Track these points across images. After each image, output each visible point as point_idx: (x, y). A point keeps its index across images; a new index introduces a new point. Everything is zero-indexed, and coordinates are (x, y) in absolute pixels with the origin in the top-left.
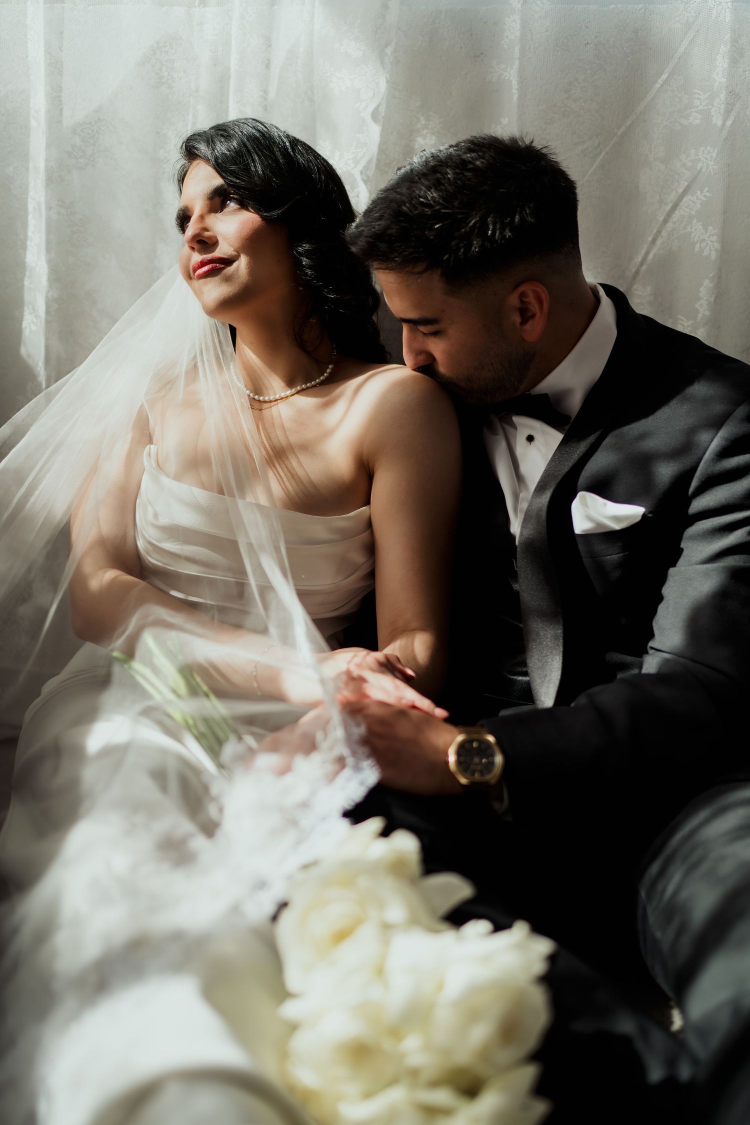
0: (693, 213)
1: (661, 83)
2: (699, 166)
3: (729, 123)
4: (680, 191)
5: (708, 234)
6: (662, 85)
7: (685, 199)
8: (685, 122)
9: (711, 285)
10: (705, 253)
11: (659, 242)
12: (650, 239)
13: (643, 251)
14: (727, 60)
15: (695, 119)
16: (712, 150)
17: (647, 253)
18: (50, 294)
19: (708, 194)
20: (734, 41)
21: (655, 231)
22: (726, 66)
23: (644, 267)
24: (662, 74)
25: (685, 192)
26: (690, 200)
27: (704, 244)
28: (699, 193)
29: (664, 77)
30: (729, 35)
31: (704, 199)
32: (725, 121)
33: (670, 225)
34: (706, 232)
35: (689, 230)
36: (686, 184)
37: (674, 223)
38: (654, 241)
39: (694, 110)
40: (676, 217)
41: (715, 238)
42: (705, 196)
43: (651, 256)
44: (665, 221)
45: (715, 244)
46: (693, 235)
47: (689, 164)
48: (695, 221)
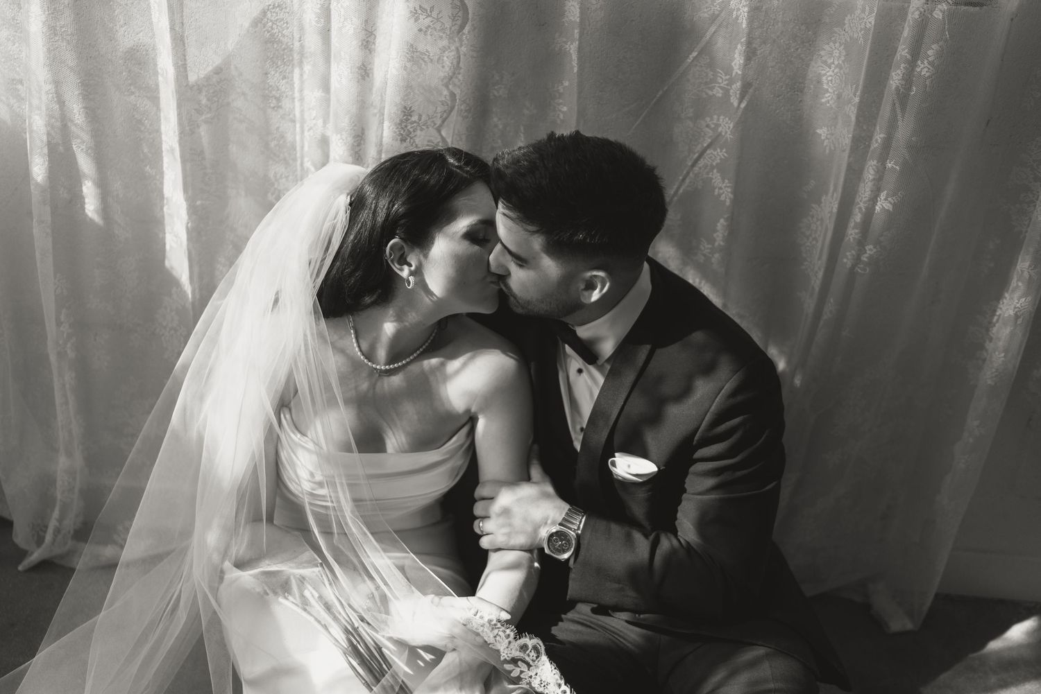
0: (714, 164)
1: (692, 59)
2: (720, 129)
3: (743, 105)
4: (705, 145)
5: (724, 185)
6: (693, 61)
7: (708, 152)
8: (710, 93)
9: (725, 224)
10: (722, 198)
11: (687, 181)
12: (681, 178)
13: (675, 187)
14: (743, 58)
15: (719, 93)
16: (729, 122)
17: (678, 188)
18: (189, 225)
19: (725, 155)
20: (749, 43)
21: (685, 172)
22: (742, 62)
23: (676, 198)
24: (692, 52)
25: (709, 146)
26: (712, 153)
27: (721, 191)
28: (719, 150)
29: (695, 54)
30: (745, 39)
31: (722, 157)
32: (740, 102)
33: (696, 169)
34: (723, 183)
35: (710, 176)
36: (710, 140)
37: (700, 168)
38: (684, 180)
39: (717, 85)
40: (701, 163)
41: (729, 190)
42: (724, 156)
43: (681, 191)
44: (693, 165)
45: (730, 195)
46: (713, 181)
47: (713, 126)
48: (715, 171)
